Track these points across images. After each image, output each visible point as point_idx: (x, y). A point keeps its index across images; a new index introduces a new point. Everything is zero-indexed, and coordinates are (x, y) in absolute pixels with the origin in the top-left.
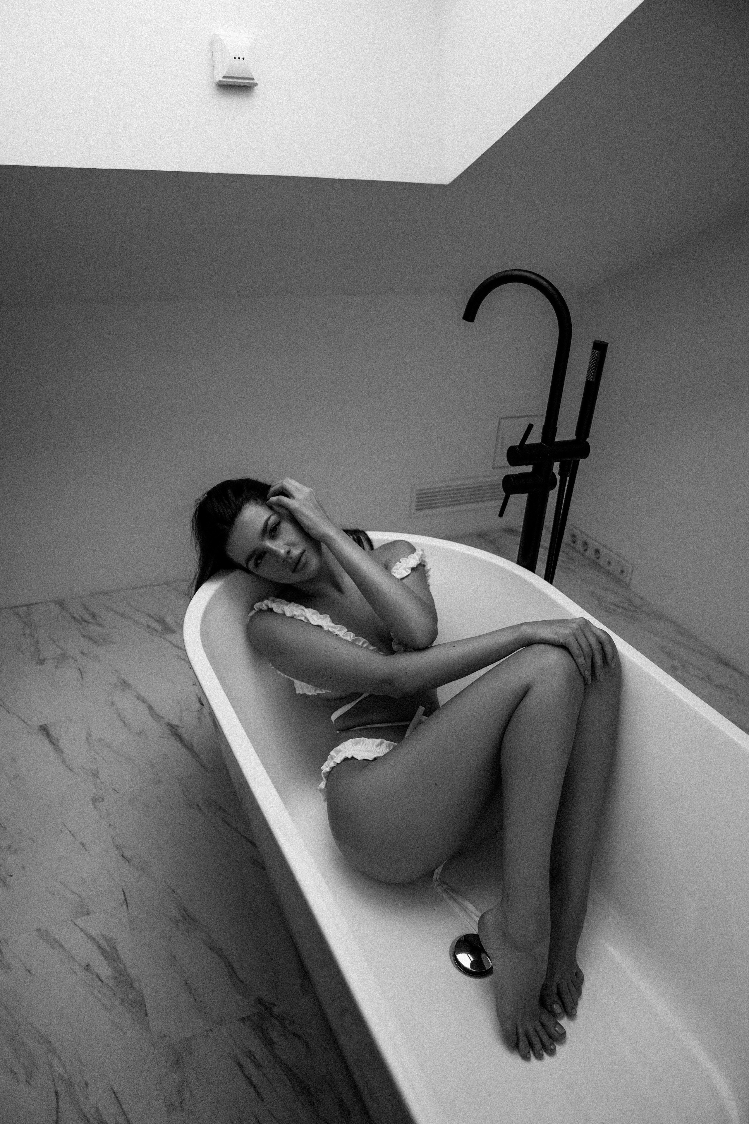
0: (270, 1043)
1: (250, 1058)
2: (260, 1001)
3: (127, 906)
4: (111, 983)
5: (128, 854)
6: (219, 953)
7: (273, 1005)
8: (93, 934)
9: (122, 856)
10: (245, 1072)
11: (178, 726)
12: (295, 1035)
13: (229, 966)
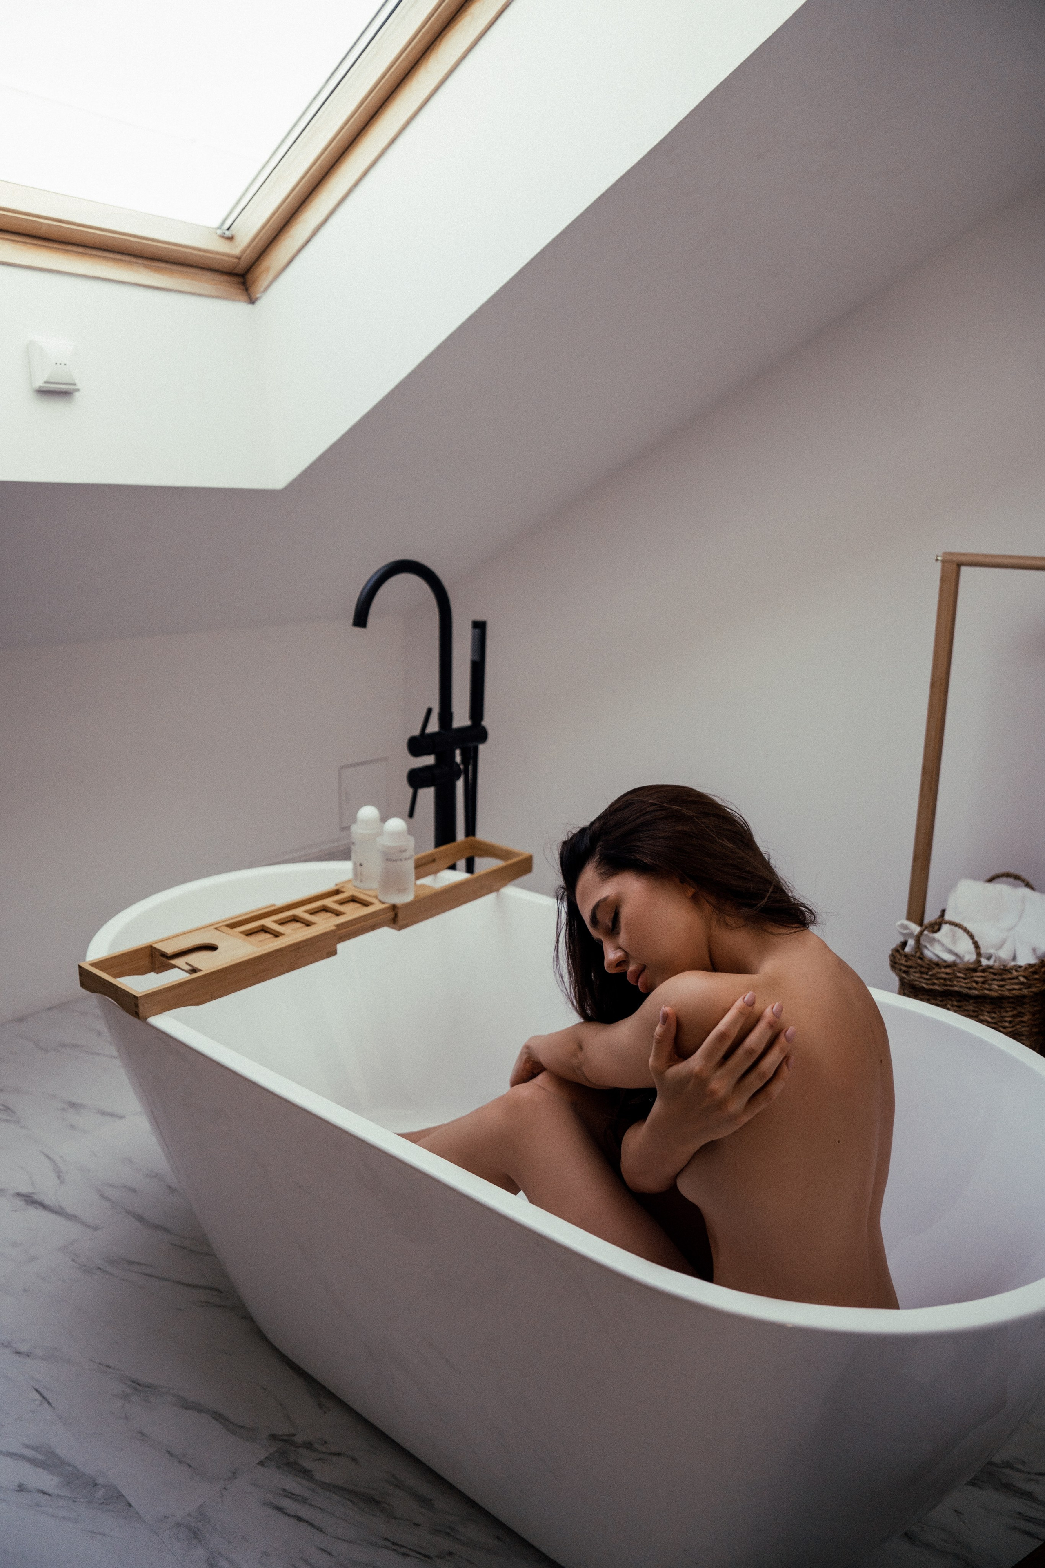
0: (306, 1474)
1: (287, 1497)
2: (274, 1437)
3: (49, 1403)
4: (65, 1492)
5: (24, 1348)
6: (198, 1408)
7: (294, 1435)
8: (12, 1450)
9: (17, 1352)
10: (288, 1512)
11: (33, 1193)
12: (334, 1454)
13: (218, 1416)
